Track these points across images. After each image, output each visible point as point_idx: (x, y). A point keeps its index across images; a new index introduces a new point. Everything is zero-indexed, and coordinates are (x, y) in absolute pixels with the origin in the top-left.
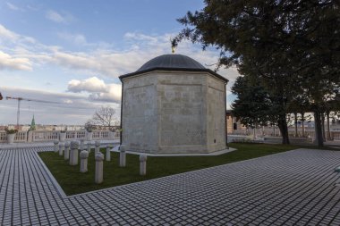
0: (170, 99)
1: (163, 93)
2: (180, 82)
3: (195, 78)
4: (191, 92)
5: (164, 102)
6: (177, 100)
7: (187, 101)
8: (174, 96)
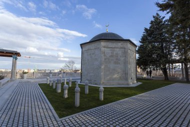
0: (108, 56)
1: (104, 52)
2: (114, 46)
3: (122, 44)
4: (119, 52)
5: (105, 57)
6: (112, 56)
7: (118, 57)
8: (110, 54)
